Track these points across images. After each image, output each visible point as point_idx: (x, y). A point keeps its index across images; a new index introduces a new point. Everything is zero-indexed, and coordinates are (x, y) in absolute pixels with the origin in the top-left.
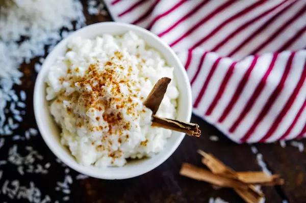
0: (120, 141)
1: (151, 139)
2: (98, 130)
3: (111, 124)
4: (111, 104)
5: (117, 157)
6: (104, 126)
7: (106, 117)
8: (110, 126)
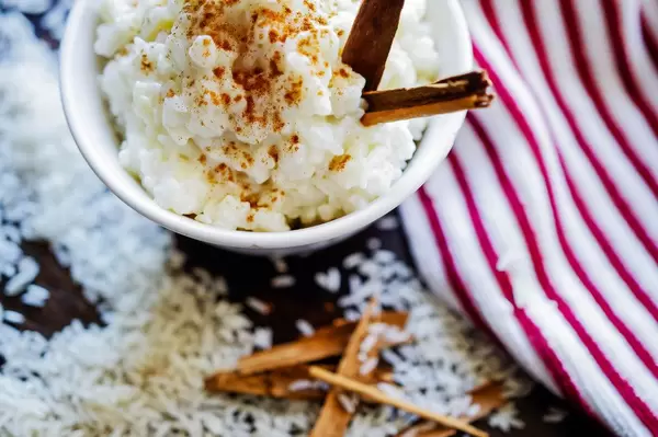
0: (275, 155)
1: (358, 152)
2: (216, 103)
3: (254, 93)
4: (256, 27)
5: (266, 206)
6: (233, 96)
7: (241, 76)
8: (249, 100)
